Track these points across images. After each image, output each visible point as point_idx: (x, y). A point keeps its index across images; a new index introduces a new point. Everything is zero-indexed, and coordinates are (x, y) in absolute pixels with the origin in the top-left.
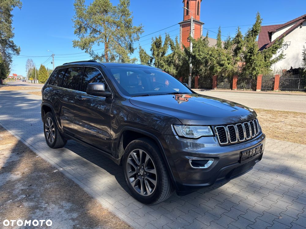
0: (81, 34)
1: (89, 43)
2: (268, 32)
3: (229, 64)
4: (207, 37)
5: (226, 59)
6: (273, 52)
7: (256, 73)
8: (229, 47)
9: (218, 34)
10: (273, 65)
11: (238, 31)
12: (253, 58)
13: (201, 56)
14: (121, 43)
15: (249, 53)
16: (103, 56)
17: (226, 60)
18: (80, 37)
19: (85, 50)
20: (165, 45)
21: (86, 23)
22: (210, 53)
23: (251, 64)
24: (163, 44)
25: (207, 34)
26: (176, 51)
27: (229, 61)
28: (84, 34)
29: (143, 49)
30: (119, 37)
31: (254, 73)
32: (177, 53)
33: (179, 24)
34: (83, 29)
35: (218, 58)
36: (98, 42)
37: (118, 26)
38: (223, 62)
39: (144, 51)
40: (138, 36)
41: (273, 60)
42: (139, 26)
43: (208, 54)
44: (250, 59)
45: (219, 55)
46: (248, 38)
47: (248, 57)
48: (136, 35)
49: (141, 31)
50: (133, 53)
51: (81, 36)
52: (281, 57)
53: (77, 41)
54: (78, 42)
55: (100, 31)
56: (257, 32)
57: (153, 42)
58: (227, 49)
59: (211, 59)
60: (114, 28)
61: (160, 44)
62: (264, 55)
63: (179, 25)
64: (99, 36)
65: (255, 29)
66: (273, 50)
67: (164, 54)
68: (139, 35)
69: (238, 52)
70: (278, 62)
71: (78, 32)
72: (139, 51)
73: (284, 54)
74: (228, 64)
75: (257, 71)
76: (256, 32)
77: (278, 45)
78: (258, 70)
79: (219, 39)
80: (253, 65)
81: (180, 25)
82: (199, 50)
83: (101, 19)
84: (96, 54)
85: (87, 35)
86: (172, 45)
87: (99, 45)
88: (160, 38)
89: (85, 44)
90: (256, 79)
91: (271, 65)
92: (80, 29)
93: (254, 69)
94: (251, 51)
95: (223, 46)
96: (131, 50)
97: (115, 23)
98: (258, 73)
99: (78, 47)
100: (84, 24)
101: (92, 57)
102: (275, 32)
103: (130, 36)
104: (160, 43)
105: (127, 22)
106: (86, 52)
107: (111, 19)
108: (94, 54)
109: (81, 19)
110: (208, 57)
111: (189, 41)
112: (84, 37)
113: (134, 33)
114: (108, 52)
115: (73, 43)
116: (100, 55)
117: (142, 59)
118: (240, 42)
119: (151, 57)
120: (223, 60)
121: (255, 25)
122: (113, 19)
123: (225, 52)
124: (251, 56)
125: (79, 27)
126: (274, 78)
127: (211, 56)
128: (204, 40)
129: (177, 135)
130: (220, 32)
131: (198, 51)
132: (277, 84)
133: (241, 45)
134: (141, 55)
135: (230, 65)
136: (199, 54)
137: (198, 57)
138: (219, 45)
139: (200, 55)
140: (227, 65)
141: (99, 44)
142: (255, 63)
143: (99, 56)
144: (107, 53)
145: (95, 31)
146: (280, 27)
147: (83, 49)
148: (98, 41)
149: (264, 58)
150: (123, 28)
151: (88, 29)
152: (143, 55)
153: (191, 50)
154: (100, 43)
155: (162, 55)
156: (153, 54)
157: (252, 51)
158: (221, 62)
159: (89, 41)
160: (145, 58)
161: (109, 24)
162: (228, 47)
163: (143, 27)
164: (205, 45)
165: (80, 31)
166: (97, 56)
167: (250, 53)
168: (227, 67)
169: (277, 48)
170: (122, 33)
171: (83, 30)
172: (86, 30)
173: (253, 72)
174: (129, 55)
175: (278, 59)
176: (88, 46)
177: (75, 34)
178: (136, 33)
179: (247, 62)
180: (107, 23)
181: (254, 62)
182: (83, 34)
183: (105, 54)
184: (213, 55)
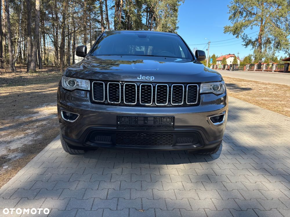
0: (236, 19)
1: (241, 28)
16: (257, 40)
19: (236, 35)
21: (243, 7)
28: (238, 19)
36: (252, 26)
53: (229, 26)
64: (254, 19)
71: (233, 17)
84: (250, 38)
85: (241, 20)
87: (252, 29)
89: (236, 29)
99: (228, 33)
101: (244, 42)
106: (236, 37)
108: (248, 38)
109: (238, 4)
112: (237, 22)
114: (262, 36)
115: (224, 29)
116: (253, 39)
125: (234, 12)
143: (253, 41)
147: (234, 34)
148: (252, 24)
151: (244, 13)
154: (254, 26)
161: (268, 4)
165: (235, 16)
166: (250, 41)
172: (242, 14)
176: (239, 30)
177: (230, 19)
180: (266, 4)
183: (259, 38)
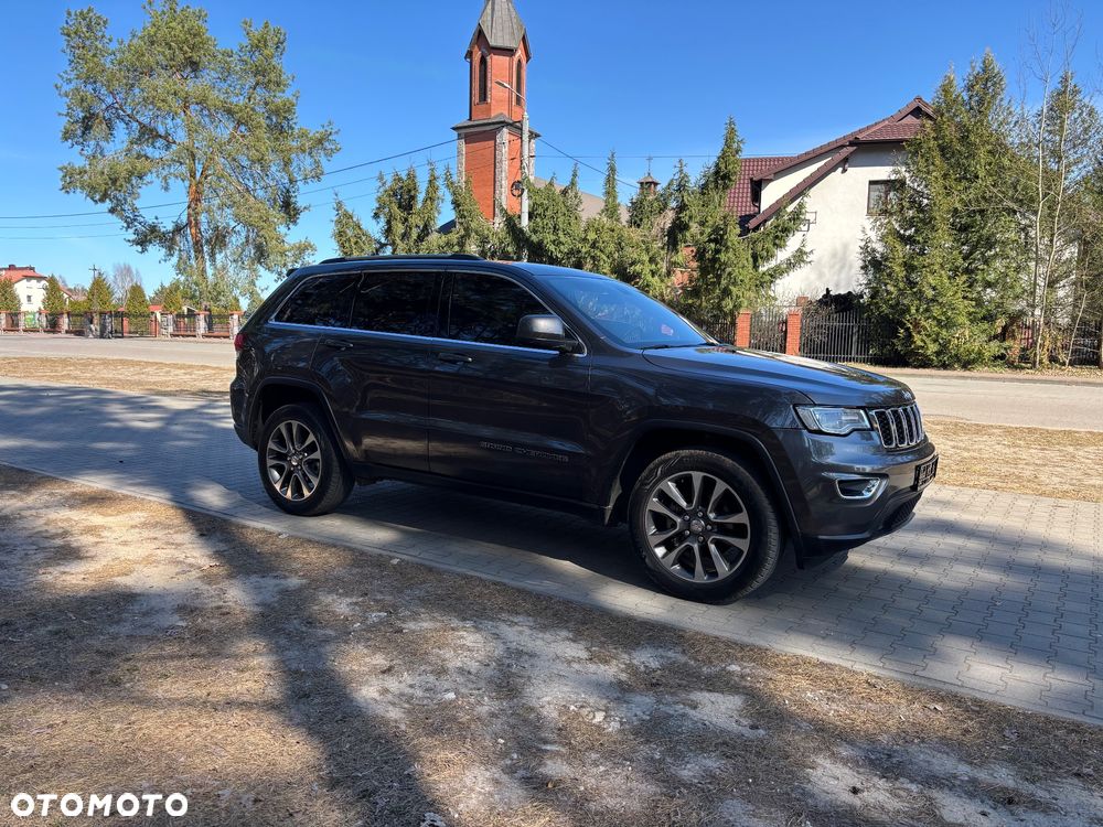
0: (92, 143)
1: (128, 180)
2: (751, 179)
3: (653, 274)
4: (573, 184)
5: (646, 258)
6: (777, 241)
7: (735, 306)
8: (645, 220)
9: (609, 175)
10: (778, 281)
11: (681, 171)
12: (723, 257)
13: (562, 247)
14: (251, 184)
15: (710, 241)
16: (178, 229)
17: (647, 263)
18: (85, 152)
19: (108, 204)
20: (429, 202)
21: (110, 100)
22: (592, 236)
23: (719, 277)
24: (421, 197)
25: (575, 175)
26: (473, 225)
27: (653, 267)
28: (103, 144)
29: (350, 212)
30: (246, 163)
31: (728, 304)
32: (477, 233)
33: (454, 129)
34: (101, 123)
35: (616, 255)
36: (165, 178)
37: (239, 123)
38: (638, 268)
39: (355, 219)
40: (317, 163)
41: (778, 266)
42: (322, 130)
43: (585, 240)
44: (714, 260)
45: (620, 247)
46: (703, 194)
47: (708, 255)
48: (308, 160)
49: (329, 147)
50: (295, 222)
51: (89, 151)
52: (800, 257)
53: (79, 168)
54: (82, 172)
55: (168, 134)
56: (730, 180)
57: (381, 190)
58: (639, 226)
59: (593, 258)
60: (225, 130)
61: (413, 198)
62: (750, 251)
63: (455, 133)
64: (167, 155)
65: (723, 166)
66: (777, 237)
67: (427, 235)
68: (323, 160)
69: (680, 236)
70: (791, 273)
71: (79, 132)
72: (335, 219)
73: (807, 249)
74: (653, 276)
75: (734, 298)
76: (726, 177)
77: (790, 219)
78: (738, 297)
79: (610, 192)
80: (724, 282)
81: (459, 135)
82: (555, 228)
83: (175, 94)
84: (150, 220)
85: (116, 149)
86: (458, 206)
87: (166, 189)
88: (412, 177)
89: (114, 181)
90: (733, 324)
91: (772, 282)
92: (87, 124)
93: (726, 292)
94: (718, 238)
95: (625, 216)
96: (290, 210)
97: (229, 112)
98: (740, 306)
99: (80, 193)
100: (104, 107)
101: (131, 231)
102: (771, 180)
103: (287, 163)
104: (413, 193)
105: (277, 112)
106: (112, 211)
107: (215, 96)
108: (141, 219)
109: (90, 87)
110: (584, 250)
111: (516, 192)
112: (101, 153)
113: (304, 151)
114: (203, 218)
115: (62, 174)
116: (167, 226)
117: (347, 245)
118: (685, 205)
119: (379, 243)
120: (633, 263)
121: (723, 156)
122: (222, 97)
123: (635, 235)
124: (717, 251)
125: (81, 115)
126: (785, 322)
127: (594, 245)
128: (564, 192)
129: (806, 428)
130: (612, 169)
131: (552, 231)
132: (794, 340)
133: (690, 217)
134: (340, 234)
135: (656, 277)
136: (554, 238)
137: (552, 248)
138: (611, 211)
139: (557, 243)
140: (649, 277)
141: (167, 184)
142: (730, 274)
143: (163, 230)
144: (196, 220)
145: (148, 134)
146: (786, 167)
147: (102, 200)
148: (165, 173)
149: (751, 260)
150: (262, 133)
151: (120, 127)
152: (350, 233)
153: (525, 222)
154: (171, 181)
155: (419, 237)
156: (388, 231)
157: (722, 236)
158: (631, 270)
159: (131, 173)
160: (356, 243)
161: (205, 112)
162: (641, 220)
163: (336, 133)
164: (571, 211)
165: (87, 128)
166: (153, 229)
167: (716, 241)
168: (648, 286)
169: (786, 230)
170: (257, 151)
171: (99, 129)
172: (110, 127)
173: (724, 303)
174: (282, 229)
175: (791, 265)
176: (125, 189)
177: (66, 139)
178: (310, 154)
179: (704, 271)
180: (198, 108)
181: (729, 270)
182: (98, 144)
183: (189, 222)
184: (600, 244)
